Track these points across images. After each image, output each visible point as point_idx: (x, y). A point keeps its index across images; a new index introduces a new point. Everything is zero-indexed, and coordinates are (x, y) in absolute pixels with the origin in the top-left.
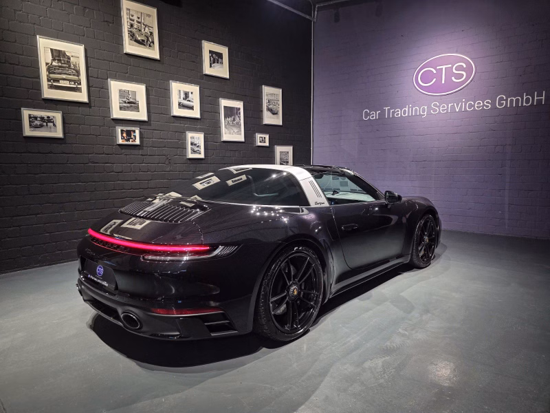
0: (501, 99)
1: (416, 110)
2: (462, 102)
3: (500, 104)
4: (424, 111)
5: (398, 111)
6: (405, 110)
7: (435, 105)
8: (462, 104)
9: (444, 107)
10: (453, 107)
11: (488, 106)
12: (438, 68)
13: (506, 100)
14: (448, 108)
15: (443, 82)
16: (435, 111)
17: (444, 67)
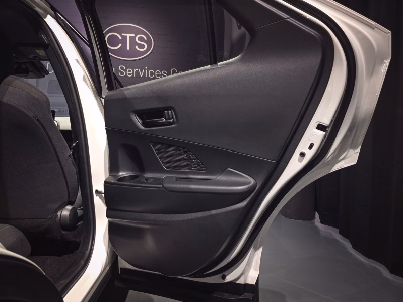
0: (174, 71)
2: (145, 69)
8: (145, 72)
9: (129, 71)
10: (137, 72)
12: (123, 34)
15: (128, 49)
16: (123, 74)
17: (128, 35)
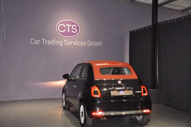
0: (89, 42)
1: (58, 42)
3: (89, 44)
4: (61, 44)
5: (49, 42)
6: (52, 42)
7: (66, 41)
8: (76, 42)
9: (69, 42)
11: (85, 45)
12: (66, 25)
13: (91, 43)
14: (71, 43)
15: (69, 32)
16: (66, 44)
17: (69, 25)
